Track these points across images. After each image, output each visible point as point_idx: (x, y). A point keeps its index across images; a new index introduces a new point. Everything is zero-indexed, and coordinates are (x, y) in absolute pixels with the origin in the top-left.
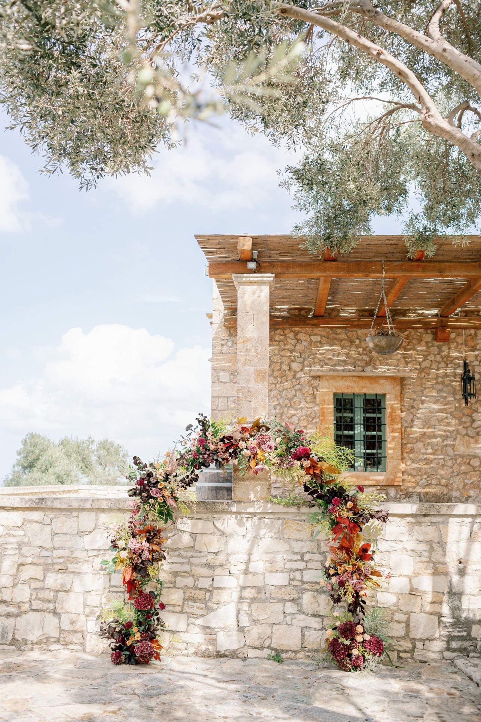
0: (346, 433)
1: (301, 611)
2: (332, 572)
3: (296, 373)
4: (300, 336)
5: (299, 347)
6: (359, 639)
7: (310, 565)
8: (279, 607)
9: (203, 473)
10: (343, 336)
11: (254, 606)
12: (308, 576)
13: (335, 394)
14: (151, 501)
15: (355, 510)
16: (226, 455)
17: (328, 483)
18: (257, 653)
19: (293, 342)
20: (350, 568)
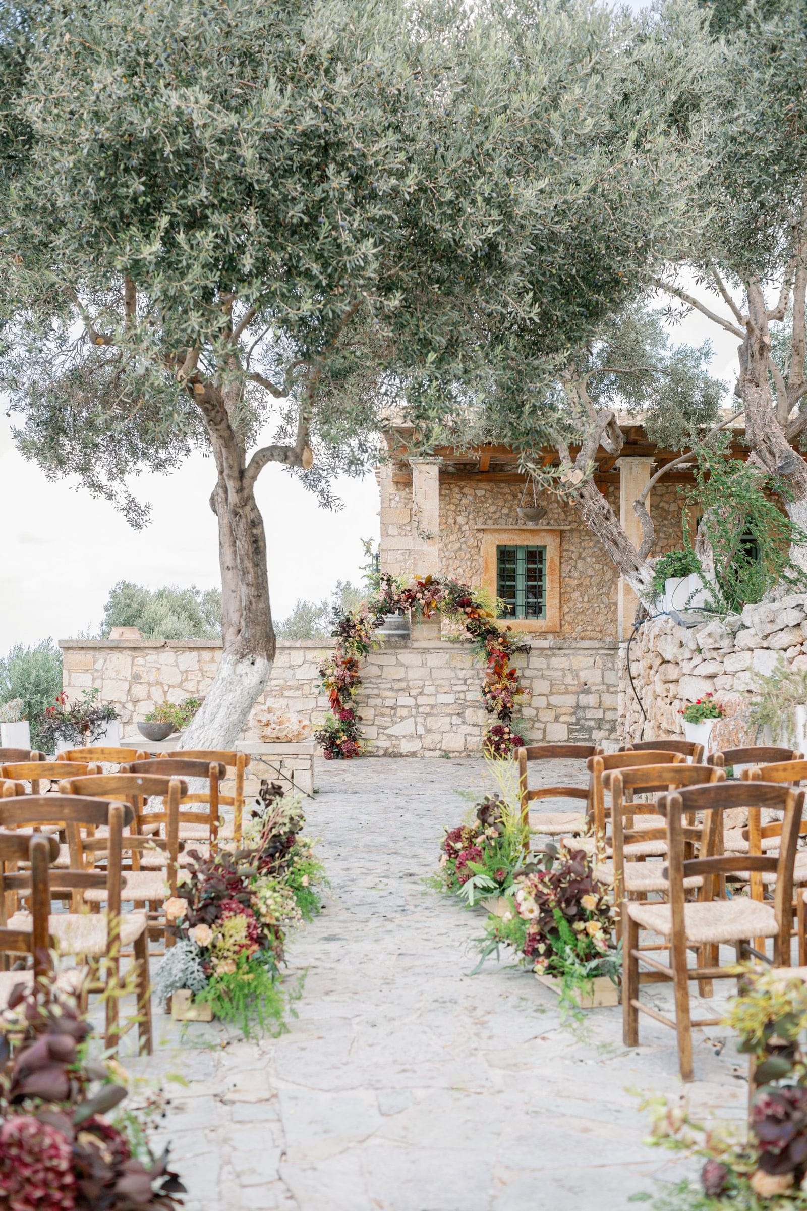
0: (508, 583)
1: (464, 722)
2: (487, 690)
3: (461, 526)
4: (466, 490)
5: (464, 501)
6: (506, 736)
7: (471, 688)
8: (448, 719)
9: (389, 618)
10: (507, 490)
11: (428, 719)
12: (470, 696)
13: (498, 547)
14: (350, 640)
15: (505, 644)
16: (407, 605)
17: (484, 624)
18: (431, 753)
19: (458, 496)
20: (499, 686)
